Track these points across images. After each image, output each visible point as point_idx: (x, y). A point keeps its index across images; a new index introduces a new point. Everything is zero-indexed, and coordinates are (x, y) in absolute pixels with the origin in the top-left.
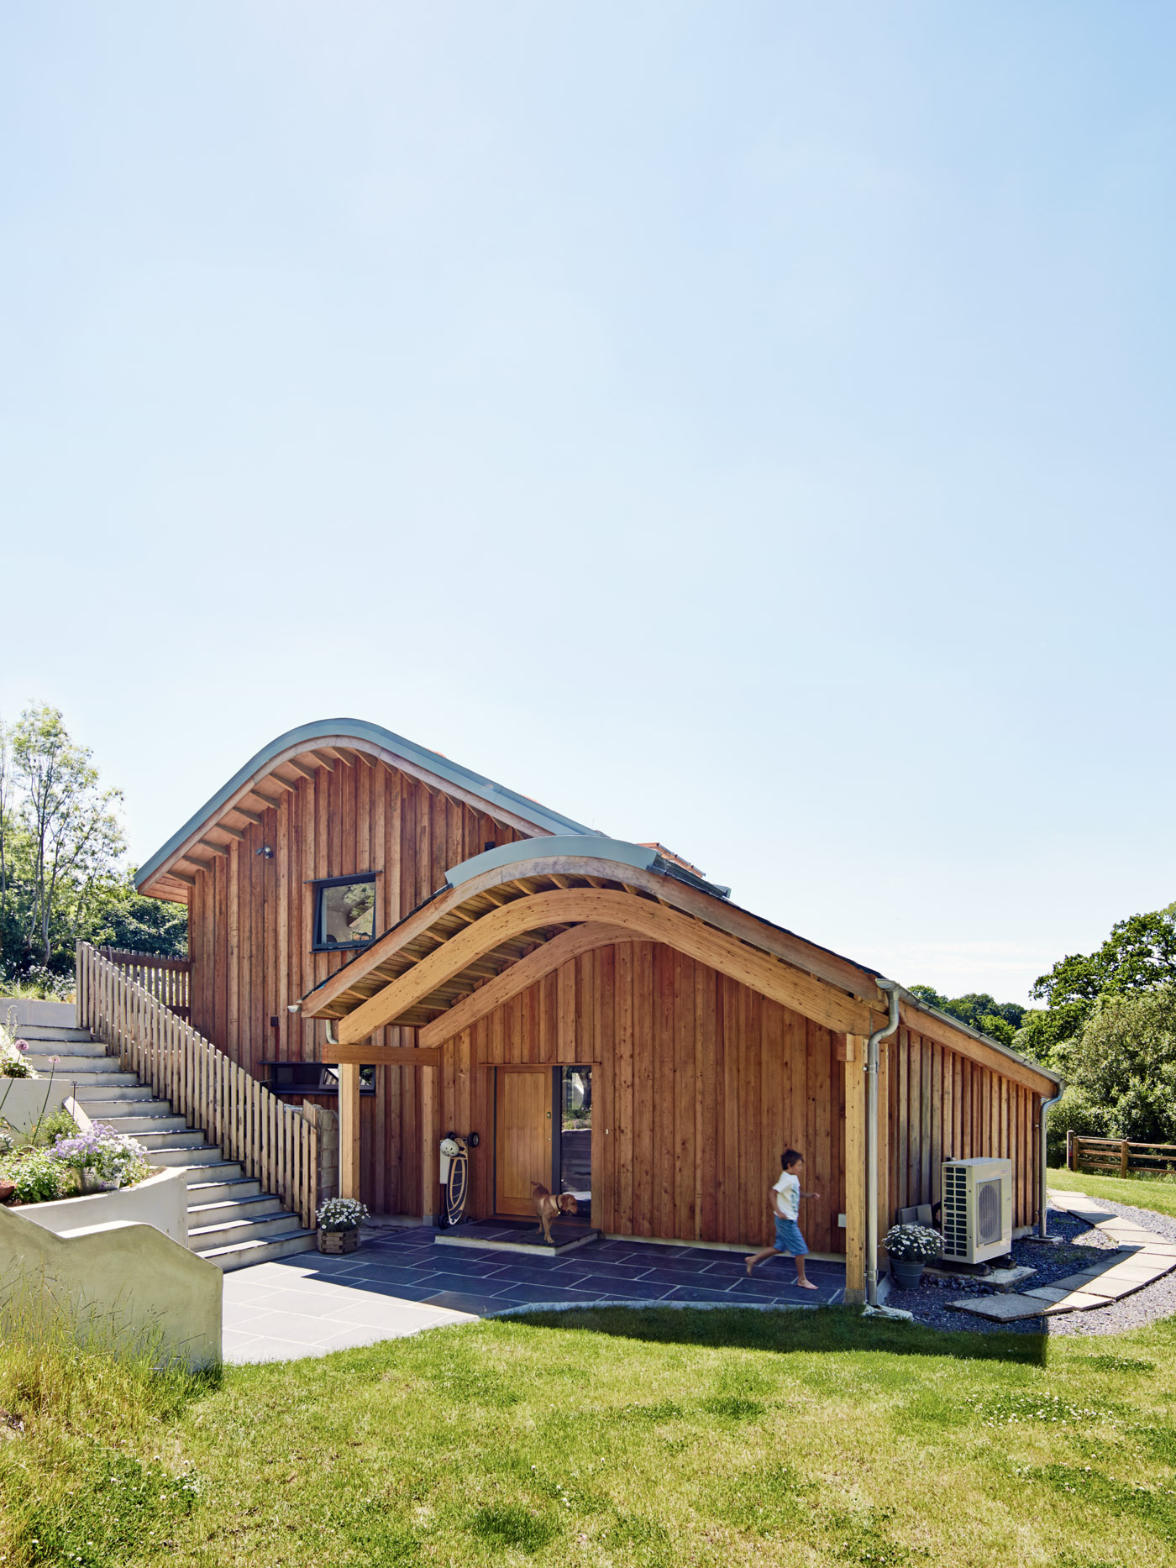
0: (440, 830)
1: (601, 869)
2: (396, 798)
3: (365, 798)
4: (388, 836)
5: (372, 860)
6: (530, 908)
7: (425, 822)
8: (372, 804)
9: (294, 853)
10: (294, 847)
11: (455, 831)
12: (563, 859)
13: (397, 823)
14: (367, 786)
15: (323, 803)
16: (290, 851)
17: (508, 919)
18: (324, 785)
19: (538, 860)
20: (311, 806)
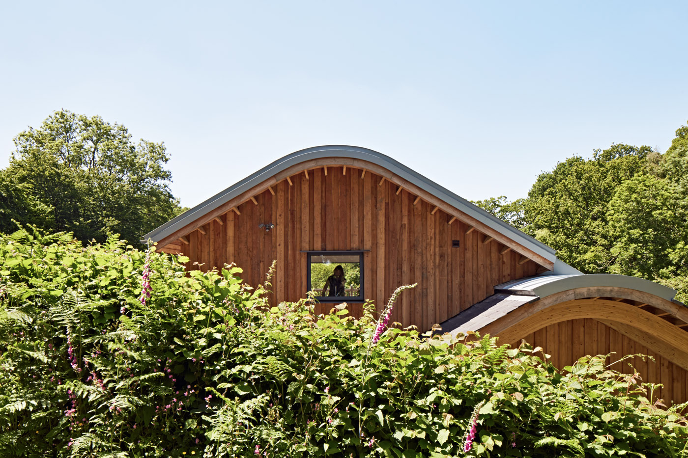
0: (418, 227)
1: (642, 298)
2: (381, 202)
3: (355, 199)
4: (374, 227)
5: (362, 241)
6: (568, 309)
7: (405, 221)
8: (361, 203)
9: (290, 229)
10: (290, 225)
11: (429, 230)
12: (616, 289)
13: (382, 219)
14: (356, 189)
15: (317, 196)
16: (286, 226)
17: (552, 314)
18: (318, 183)
19: (600, 288)
20: (306, 197)
